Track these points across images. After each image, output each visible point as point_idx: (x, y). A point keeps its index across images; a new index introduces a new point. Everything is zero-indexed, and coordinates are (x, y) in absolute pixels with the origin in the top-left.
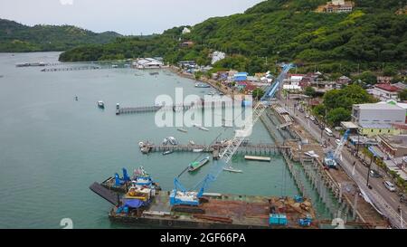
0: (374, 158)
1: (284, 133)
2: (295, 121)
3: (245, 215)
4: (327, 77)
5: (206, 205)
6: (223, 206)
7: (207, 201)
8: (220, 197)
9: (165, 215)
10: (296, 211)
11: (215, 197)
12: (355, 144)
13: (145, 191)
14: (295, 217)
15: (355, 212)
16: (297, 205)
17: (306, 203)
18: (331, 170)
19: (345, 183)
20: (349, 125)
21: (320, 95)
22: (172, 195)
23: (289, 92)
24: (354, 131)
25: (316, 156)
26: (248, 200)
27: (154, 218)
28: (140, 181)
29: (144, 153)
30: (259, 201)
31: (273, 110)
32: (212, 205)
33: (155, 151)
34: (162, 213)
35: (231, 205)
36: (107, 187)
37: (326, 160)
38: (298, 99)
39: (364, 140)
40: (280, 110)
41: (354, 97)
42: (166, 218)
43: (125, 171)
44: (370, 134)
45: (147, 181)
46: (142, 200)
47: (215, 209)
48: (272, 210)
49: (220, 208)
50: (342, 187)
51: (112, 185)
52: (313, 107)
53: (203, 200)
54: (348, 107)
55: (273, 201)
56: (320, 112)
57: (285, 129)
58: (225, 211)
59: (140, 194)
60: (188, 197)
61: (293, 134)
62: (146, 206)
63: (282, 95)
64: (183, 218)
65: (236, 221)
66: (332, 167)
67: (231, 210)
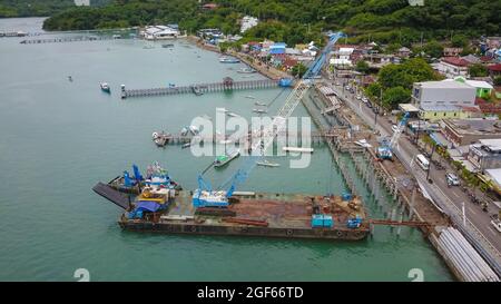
0: (436, 147)
1: (330, 119)
2: (343, 103)
3: (282, 216)
4: (383, 49)
5: (236, 206)
6: (257, 207)
7: (238, 201)
8: (254, 196)
9: (188, 220)
10: (343, 211)
11: (247, 196)
12: (414, 130)
13: (162, 191)
14: (342, 217)
15: (413, 210)
16: (345, 204)
17: (356, 201)
18: (386, 162)
19: (401, 177)
20: (408, 108)
21: (375, 71)
22: (195, 196)
23: (336, 67)
24: (414, 115)
25: (369, 146)
26: (286, 199)
27: (174, 223)
28: (156, 180)
29: (160, 146)
30: (300, 200)
31: (317, 90)
32: (244, 206)
33: (173, 143)
34: (184, 217)
35: (267, 206)
36: (115, 188)
37: (380, 150)
38: (347, 77)
39: (425, 126)
40: (326, 90)
41: (415, 73)
42: (188, 223)
43: (136, 169)
44: (433, 119)
45: (165, 180)
46: (158, 202)
47: (248, 211)
48: (316, 210)
49: (254, 209)
50: (398, 181)
51: (122, 185)
52: (366, 86)
53: (233, 201)
54: (408, 86)
55: (316, 200)
56: (375, 92)
57: (331, 114)
58: (259, 213)
59: (156, 196)
60: (216, 198)
61: (342, 120)
62: (163, 210)
63: (329, 72)
64: (209, 222)
65: (273, 224)
66: (387, 158)
67: (266, 211)
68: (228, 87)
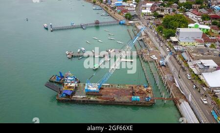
0: (184, 59)
1: (141, 43)
2: (147, 35)
3: (120, 96)
4: (166, 4)
5: (103, 91)
7: (103, 89)
8: (109, 86)
10: (144, 93)
11: (107, 86)
12: (175, 50)
13: (73, 85)
14: (144, 96)
15: (171, 92)
16: (145, 89)
17: (149, 88)
18: (163, 67)
19: (168, 75)
20: (174, 39)
21: (161, 16)
22: (86, 88)
23: (145, 15)
24: (176, 43)
25: (156, 58)
26: (122, 87)
27: (77, 99)
28: (69, 78)
29: (69, 58)
30: (127, 88)
31: (136, 27)
32: (105, 91)
33: (75, 57)
34: (82, 97)
35: (114, 91)
36: (52, 82)
37: (161, 62)
38: (149, 19)
39: (180, 48)
40: (139, 27)
41: (178, 21)
42: (84, 99)
43: (61, 73)
44: (184, 45)
45: (73, 78)
46: (71, 90)
47: (107, 93)
48: (133, 94)
49: (109, 92)
50: (167, 77)
51: (55, 80)
52: (157, 25)
53: (101, 89)
54: (174, 28)
55: (134, 88)
56: (160, 30)
57: (141, 40)
58: (111, 94)
59: (70, 87)
60: (93, 88)
61: (145, 44)
62: (73, 93)
63: (141, 16)
64: (92, 99)
65: (117, 100)
66: (163, 65)
67: (114, 93)
68: (97, 25)
